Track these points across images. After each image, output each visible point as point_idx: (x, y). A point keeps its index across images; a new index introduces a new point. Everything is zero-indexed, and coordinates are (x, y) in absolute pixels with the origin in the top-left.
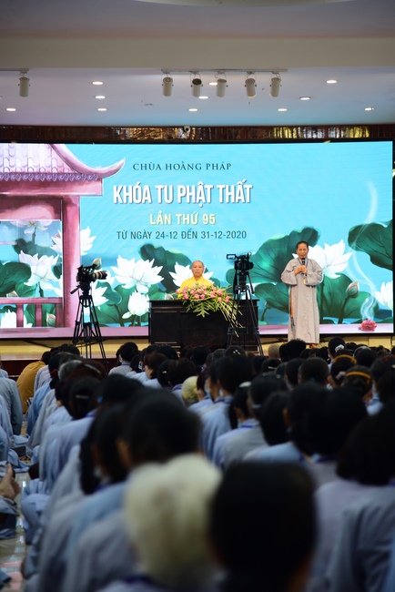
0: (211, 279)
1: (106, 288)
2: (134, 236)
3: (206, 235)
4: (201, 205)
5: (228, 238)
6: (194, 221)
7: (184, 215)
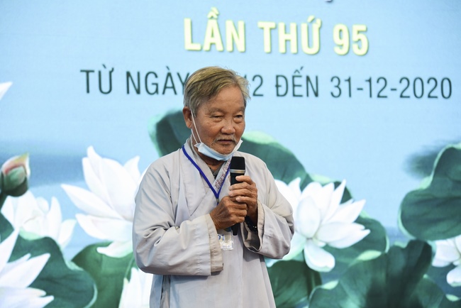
0: (359, 221)
2: (135, 84)
3: (344, 86)
5: (401, 96)
6: (309, 45)
7: (281, 26)
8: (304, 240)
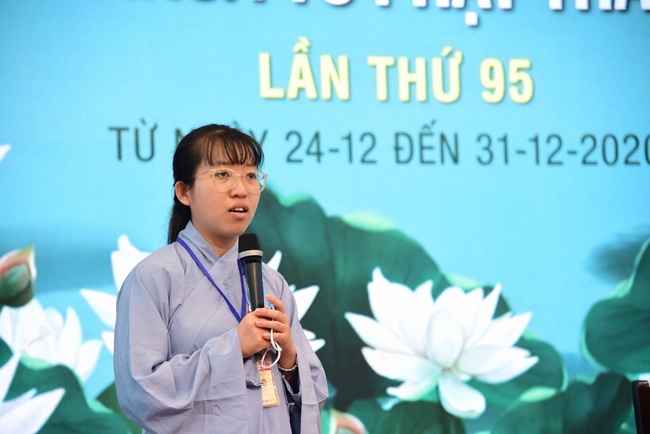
0: (522, 343)
1: (57, 395)
3: (497, 148)
4: (471, 18)
5: (584, 162)
6: (445, 89)
7: (403, 62)
8: (438, 371)
